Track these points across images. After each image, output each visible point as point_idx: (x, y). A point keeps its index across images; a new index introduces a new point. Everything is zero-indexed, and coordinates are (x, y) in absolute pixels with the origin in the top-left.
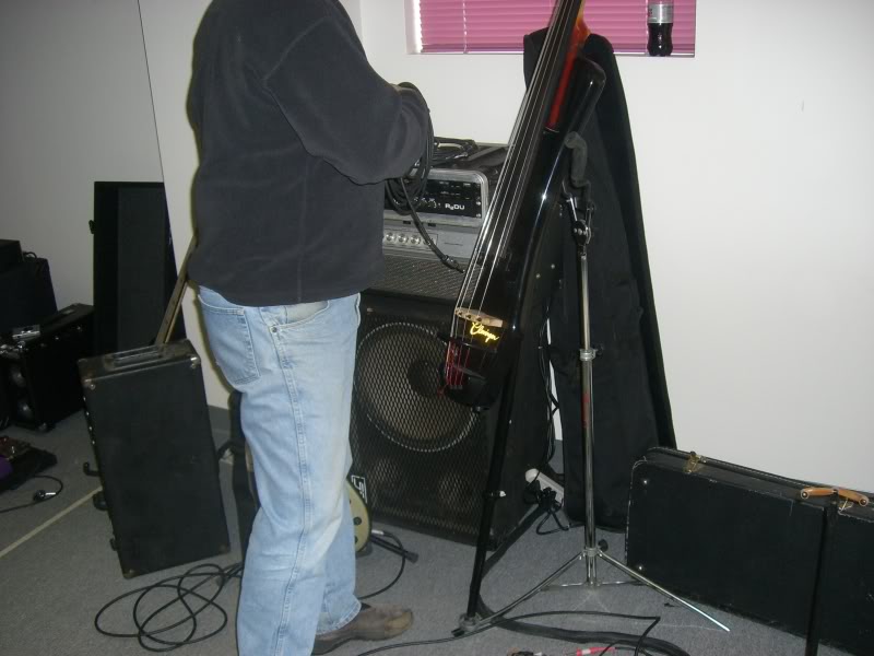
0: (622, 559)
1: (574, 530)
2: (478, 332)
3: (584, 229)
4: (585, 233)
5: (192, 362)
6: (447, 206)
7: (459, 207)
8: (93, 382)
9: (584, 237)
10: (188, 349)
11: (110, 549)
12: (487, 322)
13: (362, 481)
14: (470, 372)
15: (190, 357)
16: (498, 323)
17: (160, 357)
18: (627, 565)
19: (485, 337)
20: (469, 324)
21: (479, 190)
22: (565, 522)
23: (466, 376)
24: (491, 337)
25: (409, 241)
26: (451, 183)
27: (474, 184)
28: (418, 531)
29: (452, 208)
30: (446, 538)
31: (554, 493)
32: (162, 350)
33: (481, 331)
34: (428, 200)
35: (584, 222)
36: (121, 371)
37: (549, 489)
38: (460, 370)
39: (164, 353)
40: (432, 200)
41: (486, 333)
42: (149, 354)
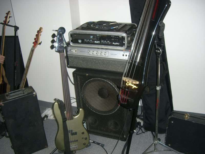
0: (164, 143)
1: (146, 132)
2: (129, 85)
3: (159, 51)
4: (160, 52)
5: (34, 94)
6: (113, 43)
7: (117, 44)
8: (3, 104)
9: (159, 53)
10: (32, 90)
11: (11, 149)
12: (134, 83)
13: (85, 123)
14: (129, 99)
15: (33, 93)
16: (138, 83)
17: (24, 93)
18: (165, 145)
19: (132, 87)
20: (126, 82)
21: (124, 39)
22: (144, 131)
23: (128, 100)
24: (134, 87)
25: (99, 54)
26: (115, 36)
27: (122, 37)
28: (102, 136)
29: (115, 44)
30: (111, 138)
31: (140, 123)
32: (24, 91)
33: (130, 84)
34: (107, 42)
35: (160, 48)
36: (12, 99)
37: (139, 122)
38: (125, 98)
39: (25, 92)
40: (108, 41)
41: (132, 85)
42: (20, 92)
